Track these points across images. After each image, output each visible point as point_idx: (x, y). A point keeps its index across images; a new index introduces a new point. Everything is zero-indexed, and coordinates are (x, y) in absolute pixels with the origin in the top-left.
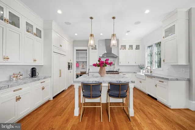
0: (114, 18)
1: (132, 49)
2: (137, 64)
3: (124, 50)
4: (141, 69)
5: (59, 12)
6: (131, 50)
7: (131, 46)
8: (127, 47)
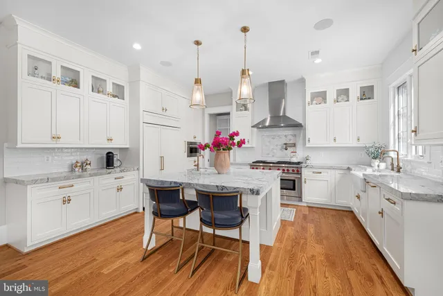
0: (245, 30)
1: (348, 101)
2: (361, 144)
3: (323, 105)
4: (375, 158)
5: (137, 46)
6: (343, 104)
7: (344, 93)
8: (331, 96)
